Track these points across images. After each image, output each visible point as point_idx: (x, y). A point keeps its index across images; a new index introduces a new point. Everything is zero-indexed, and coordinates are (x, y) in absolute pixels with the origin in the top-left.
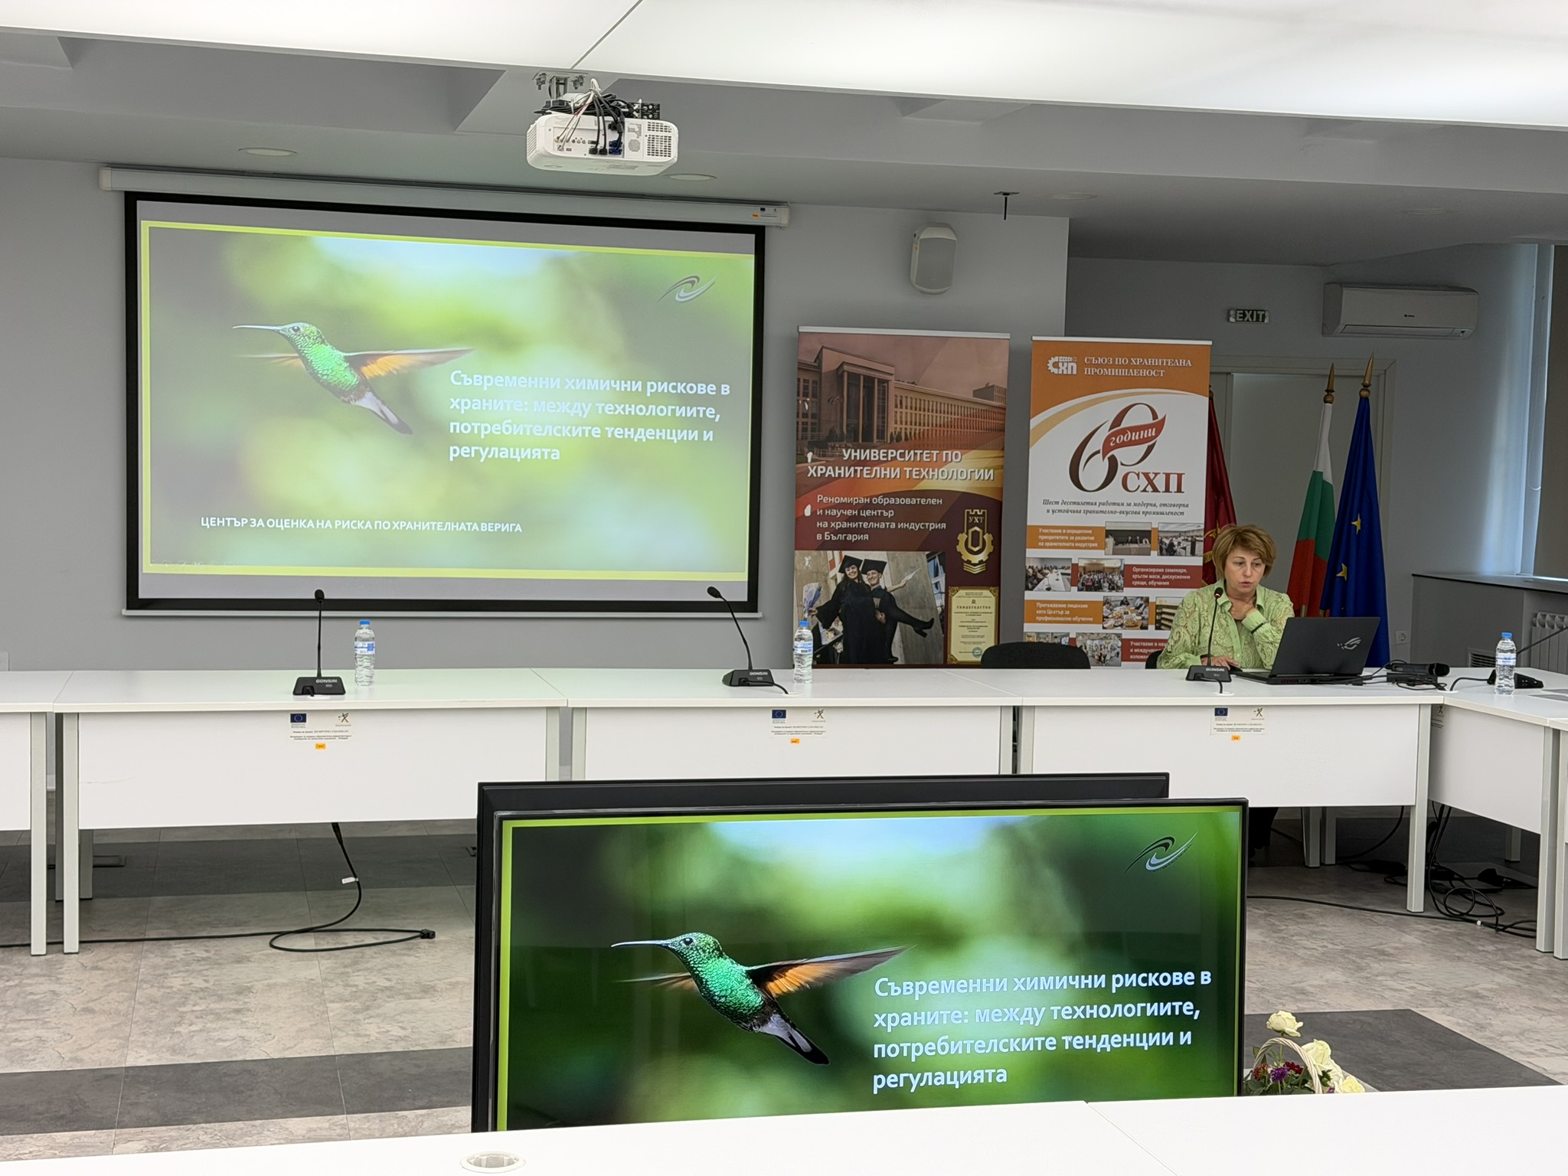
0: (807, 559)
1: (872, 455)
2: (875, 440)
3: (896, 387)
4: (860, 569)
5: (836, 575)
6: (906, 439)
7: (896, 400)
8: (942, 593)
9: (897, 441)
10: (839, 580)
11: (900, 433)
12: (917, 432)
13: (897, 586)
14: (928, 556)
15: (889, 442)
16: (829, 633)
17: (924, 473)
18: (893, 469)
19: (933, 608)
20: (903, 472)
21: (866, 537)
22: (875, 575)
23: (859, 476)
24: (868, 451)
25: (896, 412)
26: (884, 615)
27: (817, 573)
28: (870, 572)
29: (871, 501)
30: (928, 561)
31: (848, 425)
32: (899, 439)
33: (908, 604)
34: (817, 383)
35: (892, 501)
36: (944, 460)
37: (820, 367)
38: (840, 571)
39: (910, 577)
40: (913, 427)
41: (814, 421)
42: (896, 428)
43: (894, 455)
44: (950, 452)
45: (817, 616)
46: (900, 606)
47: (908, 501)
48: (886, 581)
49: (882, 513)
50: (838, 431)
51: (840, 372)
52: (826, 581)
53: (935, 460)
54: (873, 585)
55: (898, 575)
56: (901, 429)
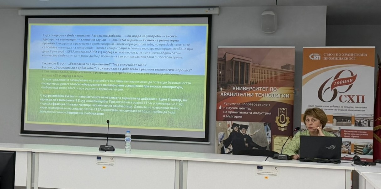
0: (220, 124)
1: (244, 89)
2: (245, 84)
3: (252, 66)
4: (239, 128)
5: (230, 130)
6: (256, 83)
7: (252, 70)
8: (270, 137)
9: (252, 84)
10: (231, 131)
11: (254, 81)
12: (260, 81)
13: (253, 134)
14: (264, 124)
15: (250, 84)
16: (228, 150)
17: (263, 95)
18: (251, 94)
19: (267, 143)
20: (255, 95)
21: (241, 117)
22: (244, 130)
23: (238, 96)
24: (242, 87)
25: (252, 74)
26: (248, 145)
27: (223, 128)
28: (243, 129)
29: (243, 104)
30: (265, 126)
31: (234, 79)
32: (253, 83)
33: (257, 140)
34: (224, 65)
35: (251, 104)
36: (270, 90)
37: (225, 59)
38: (232, 128)
39: (257, 131)
40: (259, 79)
41: (223, 77)
42: (252, 80)
43: (252, 89)
44: (272, 88)
45: (223, 143)
46: (254, 141)
47: (257, 105)
48: (248, 132)
49: (247, 109)
50: (231, 81)
51: (232, 61)
52: (226, 132)
53: (267, 90)
54: (243, 133)
55: (253, 131)
56: (254, 80)
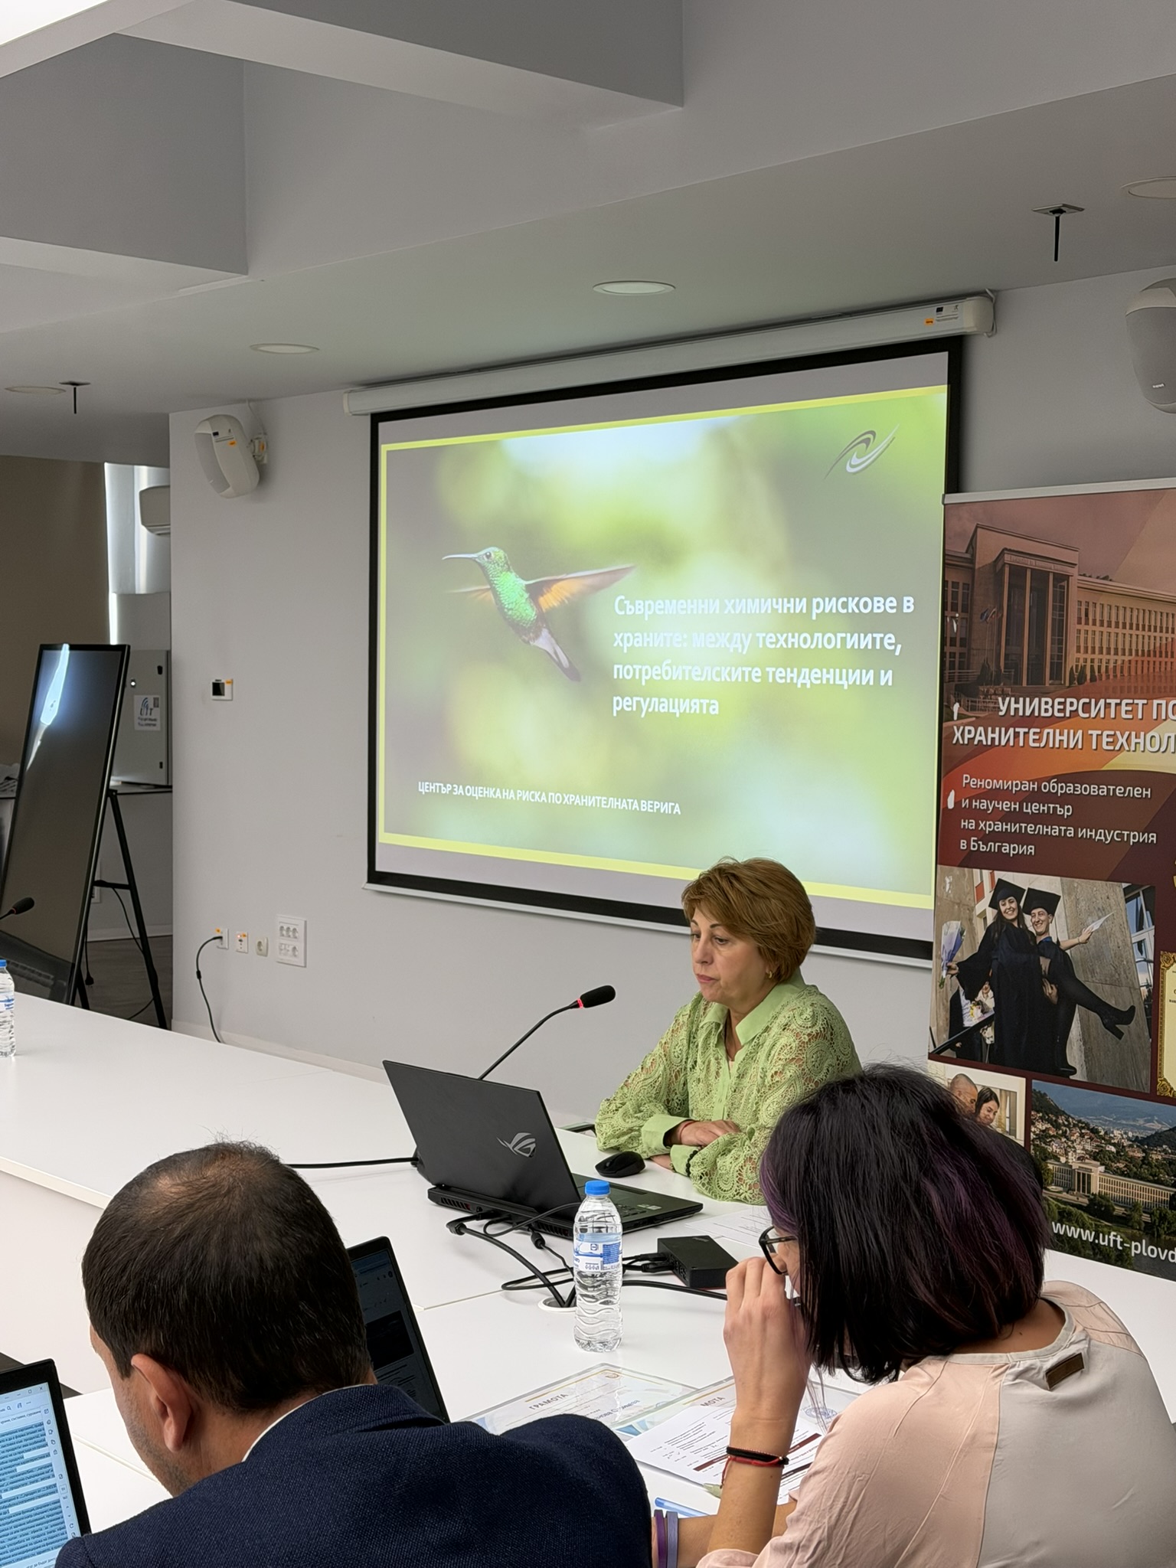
1: (1043, 707)
2: (1048, 682)
3: (1078, 587)
4: (1022, 904)
6: (1093, 679)
7: (1080, 610)
8: (1149, 962)
10: (990, 921)
12: (1111, 665)
14: (1126, 891)
16: (974, 1008)
17: (1122, 740)
18: (1072, 732)
19: (1134, 988)
21: (1031, 849)
22: (1043, 918)
23: (1021, 744)
24: (1036, 700)
25: (1079, 631)
26: (1055, 990)
28: (1036, 911)
29: (1039, 787)
30: (1127, 901)
32: (1081, 679)
33: (1093, 972)
34: (969, 587)
35: (1070, 789)
36: (1155, 717)
37: (972, 561)
38: (991, 905)
41: (964, 650)
43: (1074, 708)
44: (1163, 702)
45: (958, 977)
46: (1080, 976)
47: (1093, 790)
49: (1055, 809)
50: (993, 668)
51: (1000, 564)
52: (971, 920)
53: (1140, 716)
54: (1040, 934)
56: (1085, 660)
